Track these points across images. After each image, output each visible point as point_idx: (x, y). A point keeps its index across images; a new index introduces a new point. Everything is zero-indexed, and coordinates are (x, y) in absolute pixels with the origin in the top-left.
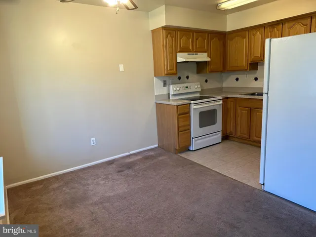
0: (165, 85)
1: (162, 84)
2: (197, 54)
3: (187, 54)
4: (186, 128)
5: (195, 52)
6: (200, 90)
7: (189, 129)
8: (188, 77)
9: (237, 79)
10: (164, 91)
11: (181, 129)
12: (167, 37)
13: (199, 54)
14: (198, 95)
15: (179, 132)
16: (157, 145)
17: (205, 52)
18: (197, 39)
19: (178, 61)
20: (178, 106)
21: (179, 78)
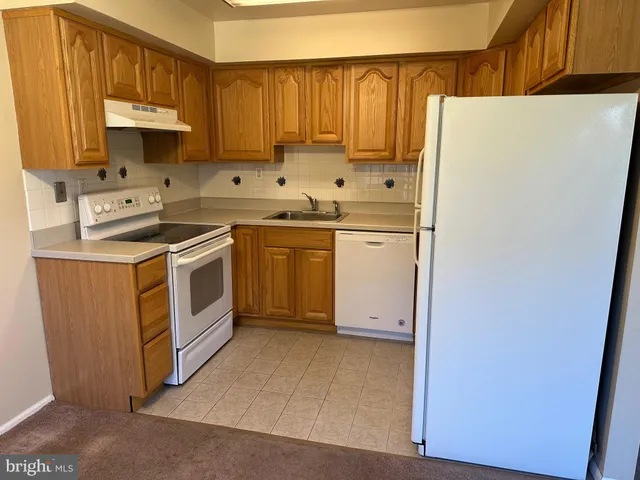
0: (61, 195)
1: (52, 192)
2: (154, 111)
3: (131, 105)
4: (161, 327)
5: (152, 103)
6: (160, 207)
7: (167, 329)
8: (123, 173)
9: (237, 181)
10: (61, 215)
11: (148, 334)
12: (72, 44)
13: (159, 110)
14: (155, 221)
15: (143, 343)
16: (50, 398)
17: (172, 107)
18: (153, 68)
19: (109, 125)
20: (136, 265)
21: (102, 174)
